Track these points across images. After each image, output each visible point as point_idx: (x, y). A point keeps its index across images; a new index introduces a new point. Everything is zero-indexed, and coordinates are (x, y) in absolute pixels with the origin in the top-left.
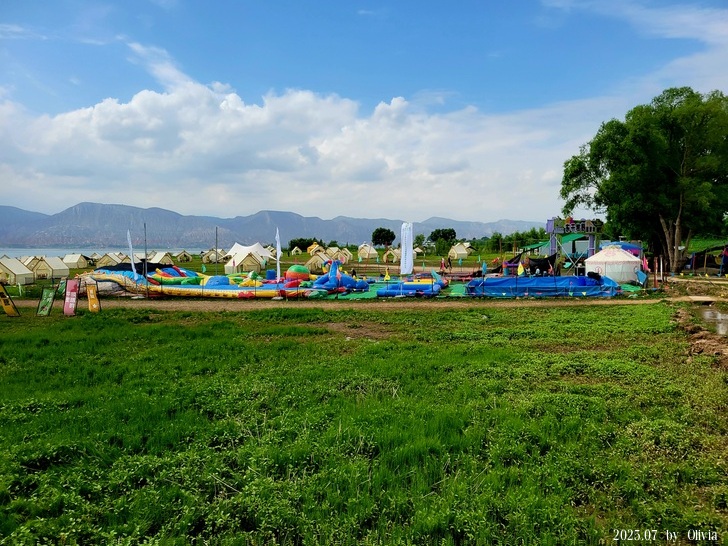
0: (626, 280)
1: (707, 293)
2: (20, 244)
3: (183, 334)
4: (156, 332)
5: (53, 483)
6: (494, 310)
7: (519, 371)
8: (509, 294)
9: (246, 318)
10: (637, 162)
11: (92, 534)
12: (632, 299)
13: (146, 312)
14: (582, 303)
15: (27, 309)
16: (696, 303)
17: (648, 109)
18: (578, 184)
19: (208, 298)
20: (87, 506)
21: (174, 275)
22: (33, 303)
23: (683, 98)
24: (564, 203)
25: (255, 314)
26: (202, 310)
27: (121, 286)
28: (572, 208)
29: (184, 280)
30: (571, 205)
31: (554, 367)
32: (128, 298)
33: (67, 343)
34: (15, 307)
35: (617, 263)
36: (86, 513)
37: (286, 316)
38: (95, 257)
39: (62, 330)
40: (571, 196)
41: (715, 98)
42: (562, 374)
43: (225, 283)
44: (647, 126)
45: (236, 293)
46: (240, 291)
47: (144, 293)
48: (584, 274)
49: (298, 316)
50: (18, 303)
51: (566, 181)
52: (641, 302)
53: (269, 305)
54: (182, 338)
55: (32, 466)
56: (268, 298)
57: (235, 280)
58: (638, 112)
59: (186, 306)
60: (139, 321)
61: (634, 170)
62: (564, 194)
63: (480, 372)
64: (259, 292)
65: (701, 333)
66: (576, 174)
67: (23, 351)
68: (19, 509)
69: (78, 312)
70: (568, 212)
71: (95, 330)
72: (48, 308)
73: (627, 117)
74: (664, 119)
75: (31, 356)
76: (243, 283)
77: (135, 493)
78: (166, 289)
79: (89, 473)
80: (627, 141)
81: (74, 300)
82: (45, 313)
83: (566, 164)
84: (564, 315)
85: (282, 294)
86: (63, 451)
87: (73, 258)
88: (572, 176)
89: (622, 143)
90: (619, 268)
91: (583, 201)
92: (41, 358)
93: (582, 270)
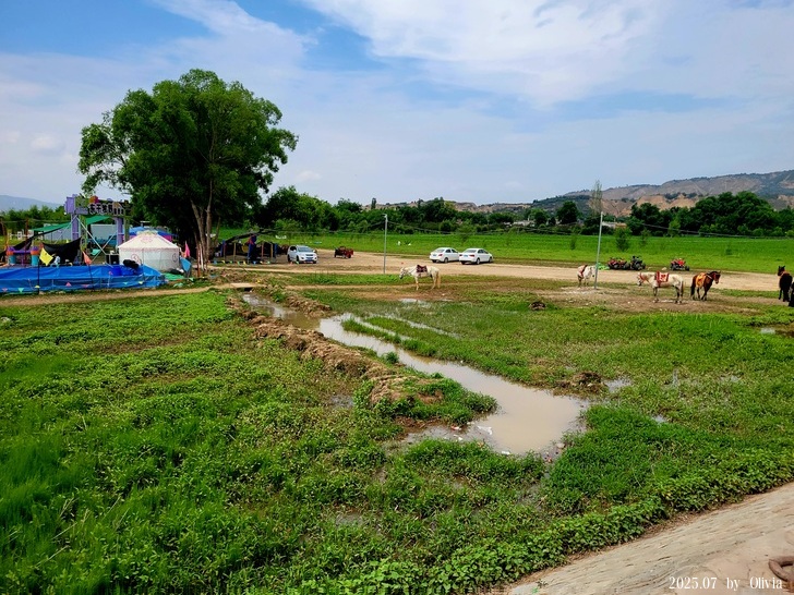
0: (166, 268)
1: (244, 279)
6: (16, 309)
7: (92, 378)
8: (28, 289)
10: (167, 141)
12: (177, 288)
14: (125, 295)
16: (239, 289)
17: (177, 86)
18: (100, 158)
23: (209, 82)
24: (84, 178)
28: (94, 185)
30: (91, 183)
31: (131, 370)
35: (155, 250)
40: (93, 170)
41: (236, 89)
42: (145, 375)
44: (176, 104)
48: (118, 262)
51: (85, 153)
52: (187, 291)
58: (165, 87)
61: (164, 151)
62: (84, 167)
63: (41, 389)
65: (259, 318)
66: (95, 146)
70: (91, 189)
73: (155, 90)
74: (192, 100)
80: (156, 117)
83: (85, 131)
84: (114, 310)
88: (92, 148)
89: (152, 119)
90: (157, 256)
91: (107, 178)
93: (116, 258)
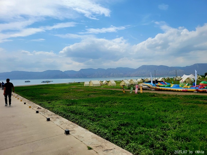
2: (129, 76)
3: (163, 100)
4: (155, 99)
5: (124, 129)
9: (183, 97)
11: (129, 141)
13: (154, 94)
15: (128, 92)
19: (173, 91)
20: (130, 135)
21: (163, 84)
22: (129, 90)
25: (186, 96)
26: (170, 94)
27: (149, 87)
29: (166, 85)
32: (151, 90)
33: (134, 100)
34: (125, 91)
36: (129, 136)
37: (197, 97)
38: (145, 79)
39: (134, 97)
43: (178, 87)
45: (181, 90)
46: (182, 89)
47: (155, 89)
49: (201, 98)
50: (126, 90)
53: (192, 94)
54: (162, 101)
55: (122, 125)
56: (192, 92)
57: (182, 86)
59: (166, 93)
60: (152, 96)
64: (189, 90)
67: (125, 101)
68: (118, 132)
69: (138, 93)
71: (141, 98)
72: (132, 92)
75: (126, 102)
76: (184, 87)
77: (140, 135)
78: (160, 88)
79: (131, 129)
81: (137, 90)
82: (131, 93)
85: (197, 90)
86: (127, 123)
87: (139, 80)
92: (128, 103)
